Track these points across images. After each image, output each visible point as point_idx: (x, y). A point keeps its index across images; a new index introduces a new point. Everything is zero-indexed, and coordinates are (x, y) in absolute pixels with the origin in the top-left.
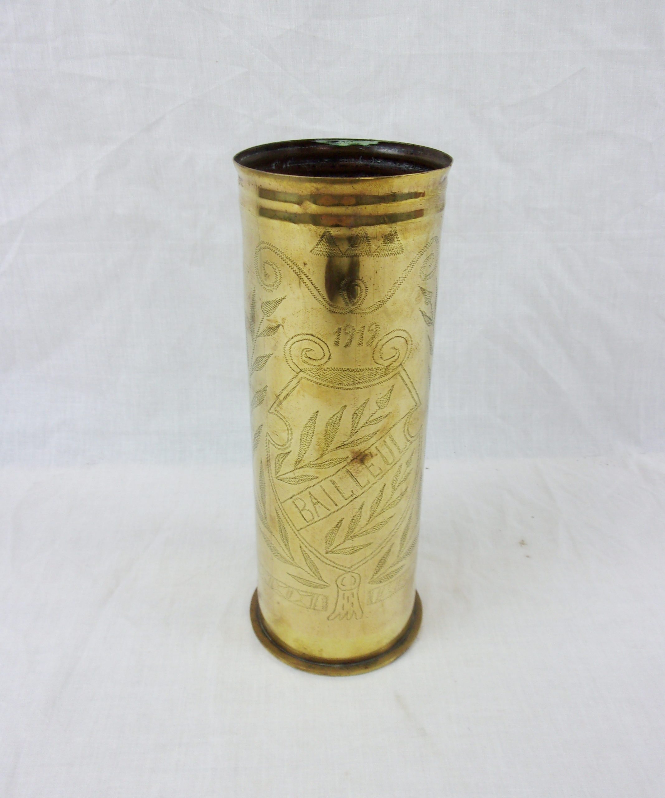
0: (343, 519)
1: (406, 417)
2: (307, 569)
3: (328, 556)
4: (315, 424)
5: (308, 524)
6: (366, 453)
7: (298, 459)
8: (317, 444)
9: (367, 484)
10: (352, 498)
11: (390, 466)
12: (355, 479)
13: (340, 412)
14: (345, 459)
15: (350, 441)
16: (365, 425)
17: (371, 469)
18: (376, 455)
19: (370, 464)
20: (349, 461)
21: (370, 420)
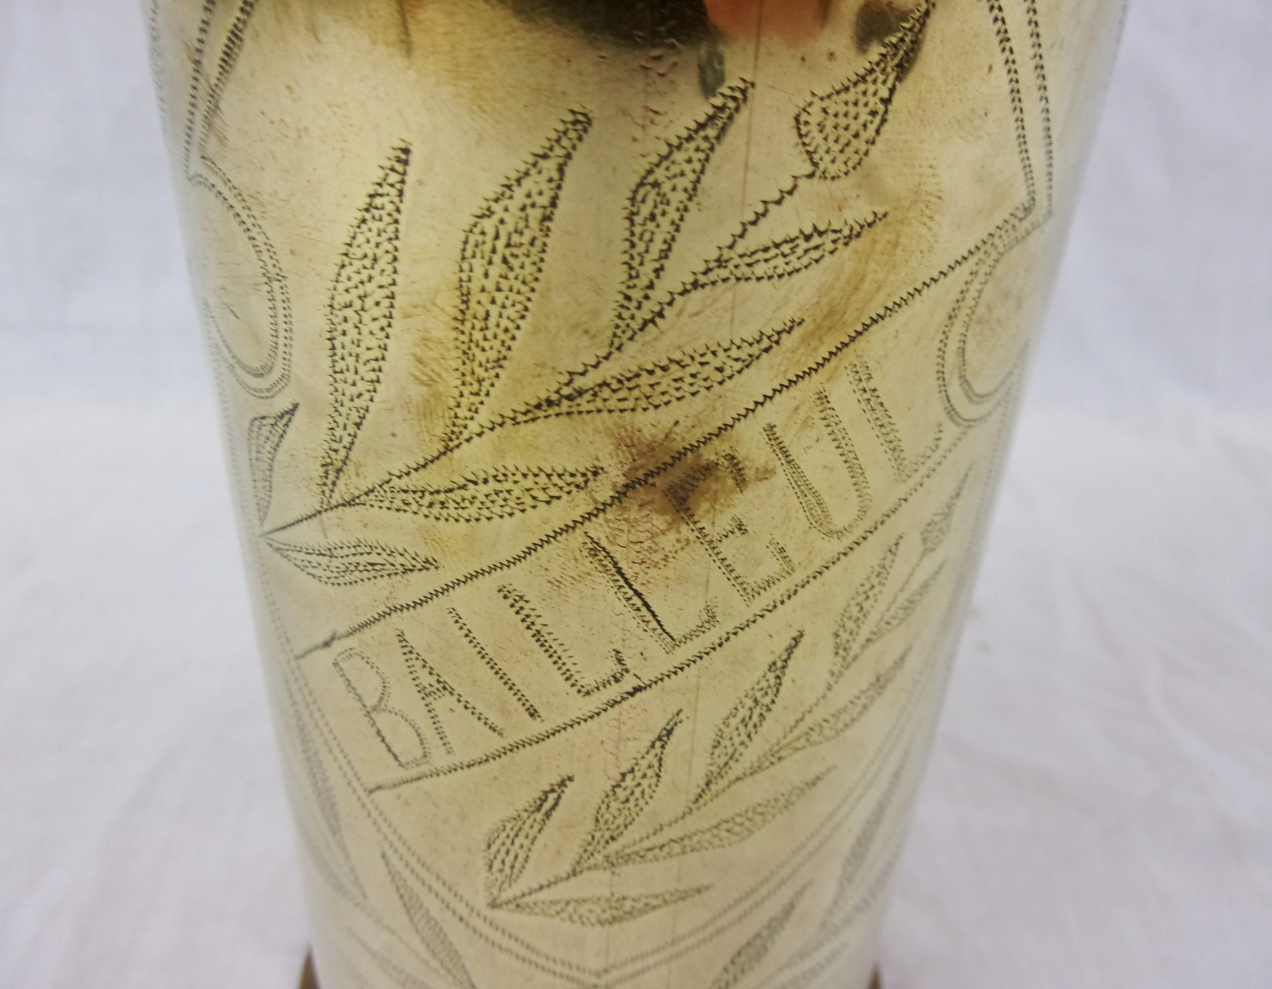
0: (570, 779)
1: (963, 271)
2: (417, 943)
3: (499, 915)
4: (395, 243)
5: (403, 774)
6: (708, 454)
7: (333, 454)
8: (418, 373)
9: (701, 629)
10: (613, 691)
11: (836, 546)
12: (639, 595)
13: (550, 167)
14: (580, 480)
15: (610, 370)
16: (712, 276)
17: (727, 549)
18: (766, 474)
19: (724, 522)
20: (605, 493)
21: (741, 247)
